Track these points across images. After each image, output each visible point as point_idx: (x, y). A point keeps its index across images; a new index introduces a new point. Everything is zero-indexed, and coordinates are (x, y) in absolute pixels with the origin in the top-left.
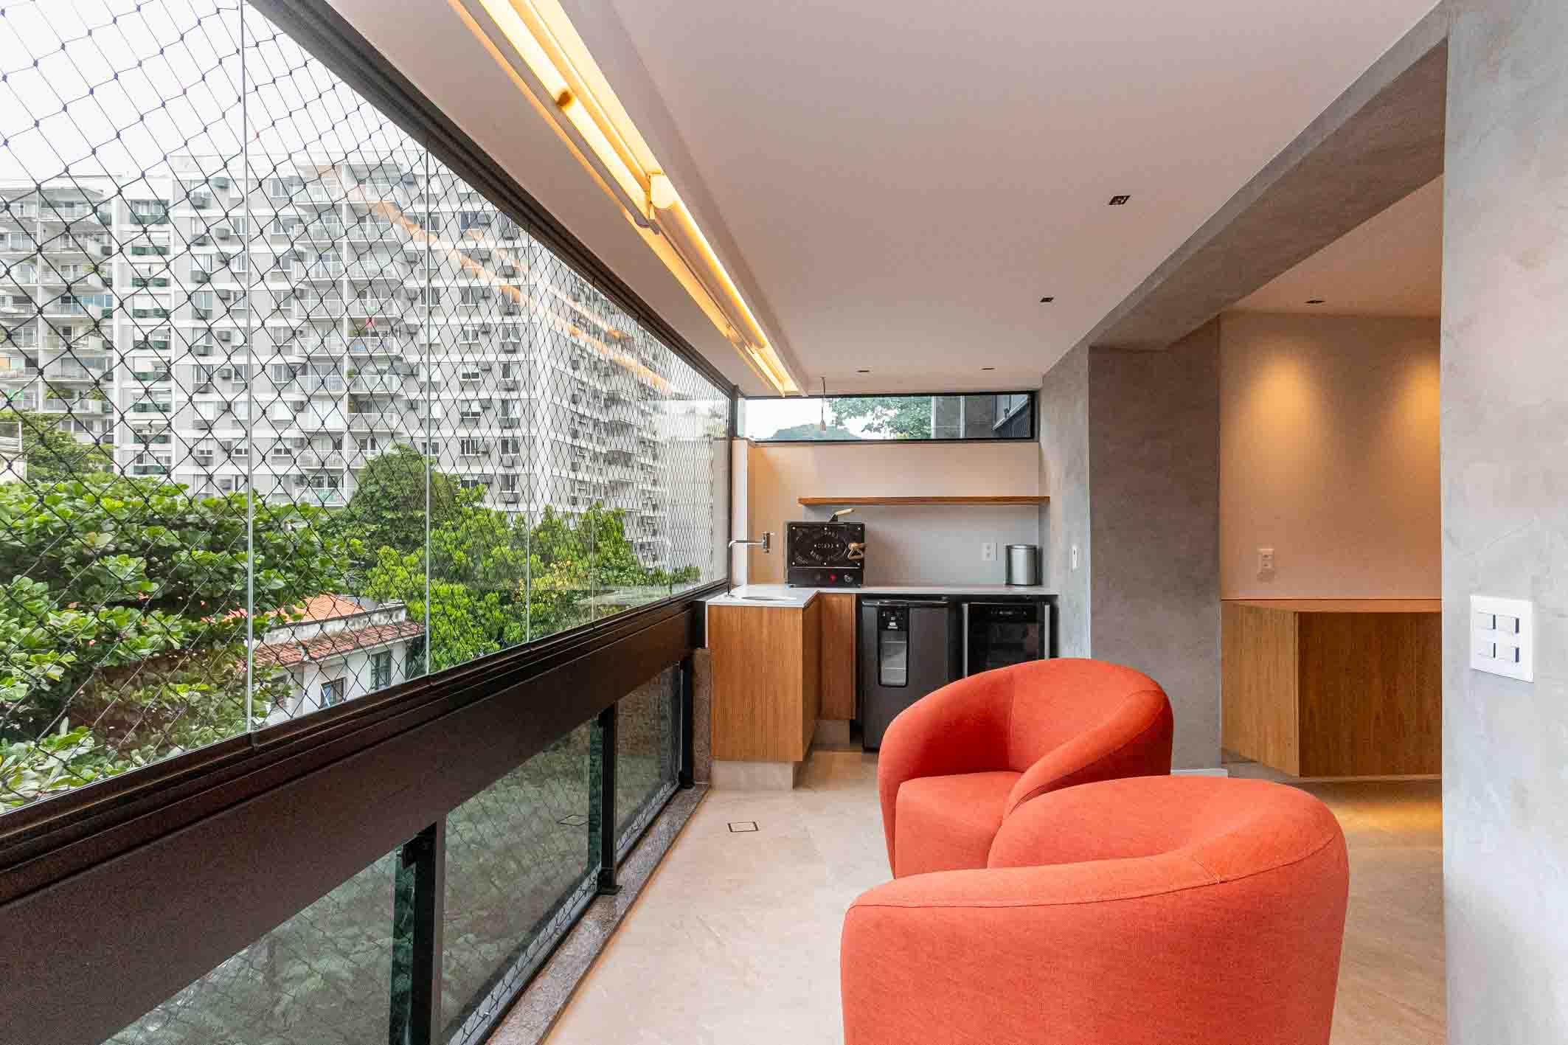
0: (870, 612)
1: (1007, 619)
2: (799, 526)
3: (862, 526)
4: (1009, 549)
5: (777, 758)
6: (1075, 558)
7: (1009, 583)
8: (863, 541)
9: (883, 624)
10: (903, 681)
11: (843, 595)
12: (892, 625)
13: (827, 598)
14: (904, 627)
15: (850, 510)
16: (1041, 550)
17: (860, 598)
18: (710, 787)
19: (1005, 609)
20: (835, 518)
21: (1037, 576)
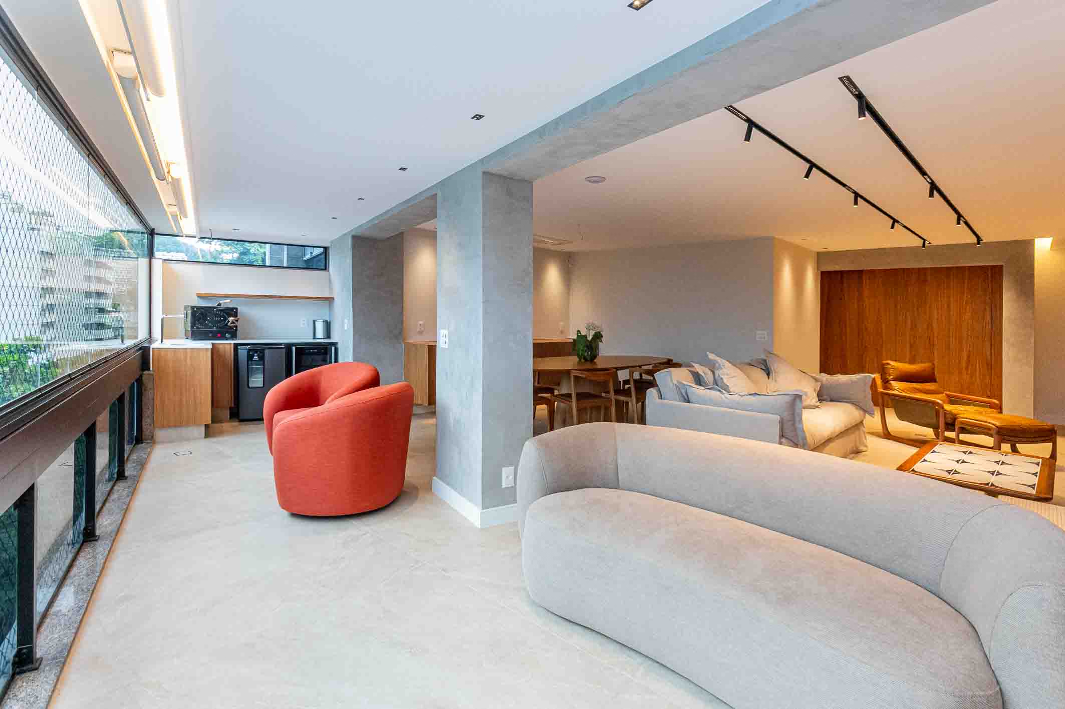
0: (243, 353)
1: (314, 353)
2: (199, 308)
3: (237, 309)
4: (314, 322)
5: (196, 423)
6: (346, 325)
7: (314, 338)
8: (236, 316)
9: (250, 358)
10: (262, 385)
11: (226, 345)
12: (256, 358)
13: (217, 346)
14: (262, 358)
15: (229, 301)
16: (330, 323)
17: (236, 346)
18: (154, 443)
19: (313, 349)
20: (219, 305)
21: (328, 334)
